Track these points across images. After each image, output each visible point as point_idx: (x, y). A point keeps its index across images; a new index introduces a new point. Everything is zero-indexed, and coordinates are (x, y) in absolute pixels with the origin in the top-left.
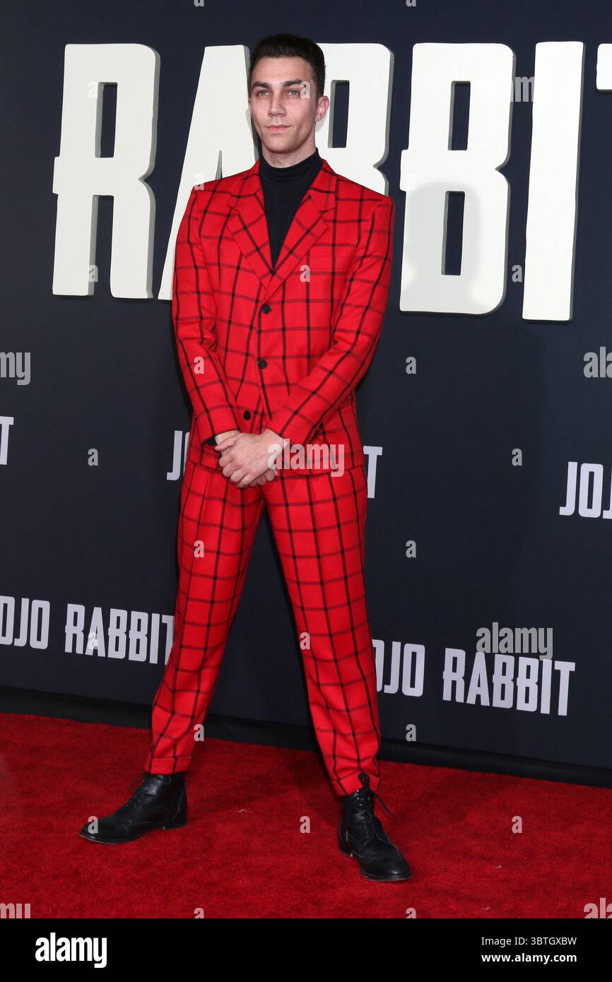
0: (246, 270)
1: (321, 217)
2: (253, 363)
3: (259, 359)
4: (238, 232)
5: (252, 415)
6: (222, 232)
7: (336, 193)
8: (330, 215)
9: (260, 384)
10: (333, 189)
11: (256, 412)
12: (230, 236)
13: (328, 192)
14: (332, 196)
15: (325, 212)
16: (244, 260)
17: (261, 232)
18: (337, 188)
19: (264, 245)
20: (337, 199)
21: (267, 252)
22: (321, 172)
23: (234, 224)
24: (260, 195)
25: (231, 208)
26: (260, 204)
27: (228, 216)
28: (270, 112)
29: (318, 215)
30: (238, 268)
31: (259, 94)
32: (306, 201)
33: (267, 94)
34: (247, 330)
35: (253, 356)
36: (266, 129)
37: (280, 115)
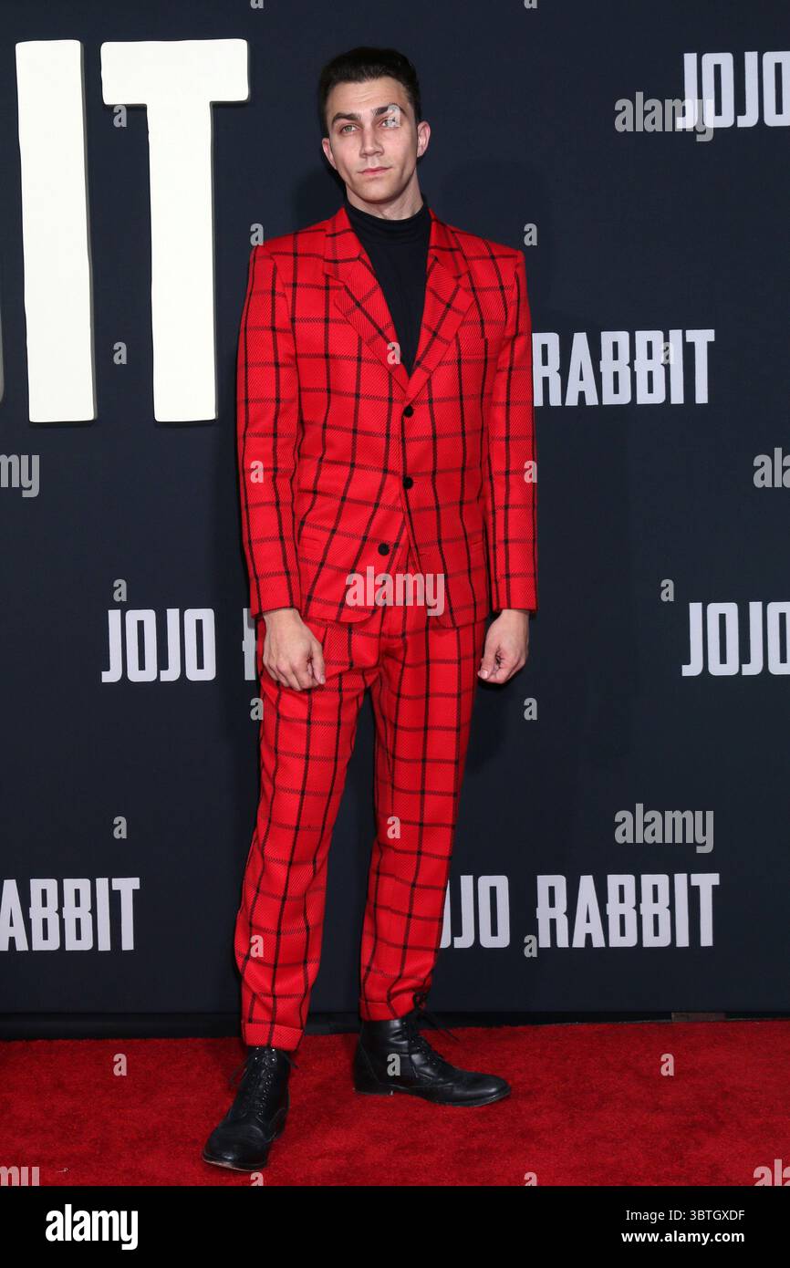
0: (371, 362)
1: (459, 286)
2: (394, 483)
3: (404, 477)
4: (350, 311)
5: (390, 549)
6: (327, 313)
7: (460, 249)
8: (465, 283)
9: (405, 510)
10: (454, 245)
11: (396, 545)
12: (341, 317)
13: (451, 250)
14: (458, 254)
15: (460, 277)
16: (365, 347)
18: (457, 243)
20: (465, 258)
22: (434, 223)
24: (367, 258)
25: (328, 278)
26: (370, 270)
27: (327, 288)
28: (363, 152)
29: (454, 282)
30: (359, 359)
31: (343, 130)
32: (433, 266)
33: (353, 129)
34: (383, 440)
35: (394, 473)
36: (361, 175)
37: (379, 153)
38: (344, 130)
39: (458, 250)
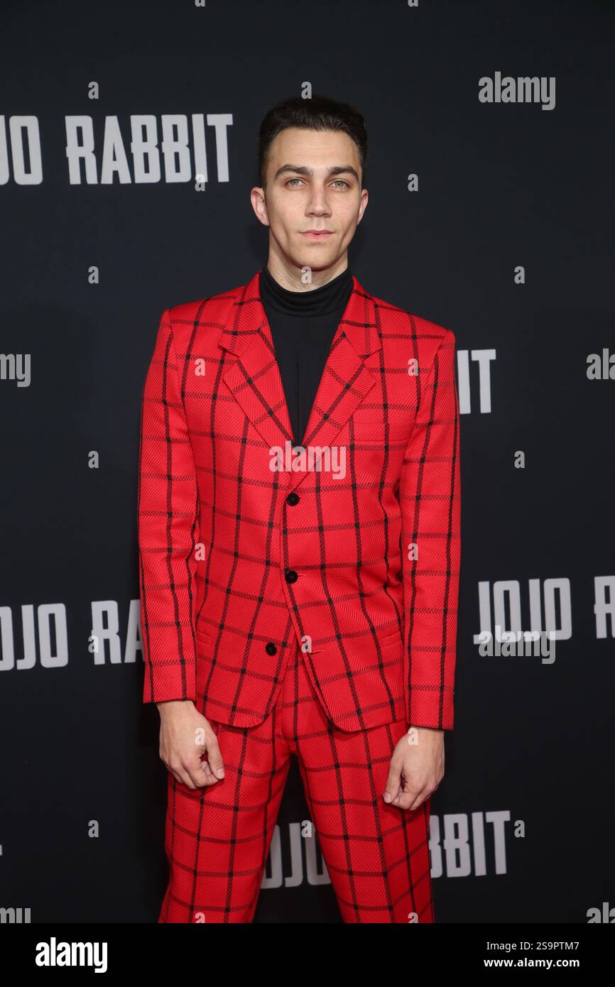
0: (256, 444)
1: (363, 365)
2: (276, 576)
3: (286, 570)
4: (238, 389)
5: (279, 648)
6: (216, 389)
7: (377, 326)
8: (374, 362)
9: (290, 605)
10: (372, 321)
11: (284, 645)
12: (227, 394)
13: (367, 326)
14: (373, 331)
15: (368, 356)
16: (250, 428)
17: (273, 389)
18: (377, 319)
19: (278, 406)
20: (380, 336)
21: (283, 415)
22: (353, 296)
23: (233, 376)
24: (267, 331)
25: (225, 350)
26: (268, 344)
27: (222, 362)
28: (310, 210)
29: (359, 361)
30: (244, 441)
31: (288, 183)
32: (339, 341)
33: (300, 183)
34: (266, 528)
35: (277, 566)
36: (300, 236)
37: (326, 215)
38: (290, 184)
39: (376, 326)
